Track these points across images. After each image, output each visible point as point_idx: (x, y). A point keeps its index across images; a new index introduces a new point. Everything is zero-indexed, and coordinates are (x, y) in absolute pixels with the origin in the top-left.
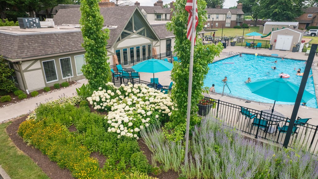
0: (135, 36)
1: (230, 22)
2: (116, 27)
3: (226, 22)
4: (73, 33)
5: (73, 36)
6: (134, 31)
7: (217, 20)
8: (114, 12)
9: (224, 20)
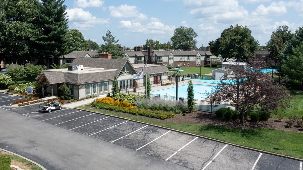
0: (126, 74)
1: (200, 61)
2: (117, 70)
3: (197, 61)
4: (98, 73)
5: (98, 74)
6: (126, 72)
7: (188, 60)
8: (114, 62)
9: (195, 60)
